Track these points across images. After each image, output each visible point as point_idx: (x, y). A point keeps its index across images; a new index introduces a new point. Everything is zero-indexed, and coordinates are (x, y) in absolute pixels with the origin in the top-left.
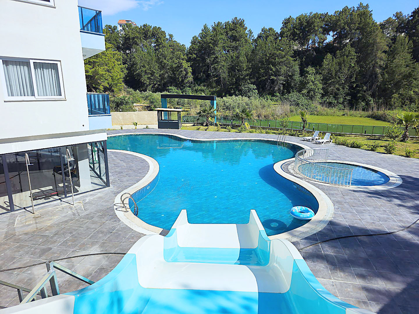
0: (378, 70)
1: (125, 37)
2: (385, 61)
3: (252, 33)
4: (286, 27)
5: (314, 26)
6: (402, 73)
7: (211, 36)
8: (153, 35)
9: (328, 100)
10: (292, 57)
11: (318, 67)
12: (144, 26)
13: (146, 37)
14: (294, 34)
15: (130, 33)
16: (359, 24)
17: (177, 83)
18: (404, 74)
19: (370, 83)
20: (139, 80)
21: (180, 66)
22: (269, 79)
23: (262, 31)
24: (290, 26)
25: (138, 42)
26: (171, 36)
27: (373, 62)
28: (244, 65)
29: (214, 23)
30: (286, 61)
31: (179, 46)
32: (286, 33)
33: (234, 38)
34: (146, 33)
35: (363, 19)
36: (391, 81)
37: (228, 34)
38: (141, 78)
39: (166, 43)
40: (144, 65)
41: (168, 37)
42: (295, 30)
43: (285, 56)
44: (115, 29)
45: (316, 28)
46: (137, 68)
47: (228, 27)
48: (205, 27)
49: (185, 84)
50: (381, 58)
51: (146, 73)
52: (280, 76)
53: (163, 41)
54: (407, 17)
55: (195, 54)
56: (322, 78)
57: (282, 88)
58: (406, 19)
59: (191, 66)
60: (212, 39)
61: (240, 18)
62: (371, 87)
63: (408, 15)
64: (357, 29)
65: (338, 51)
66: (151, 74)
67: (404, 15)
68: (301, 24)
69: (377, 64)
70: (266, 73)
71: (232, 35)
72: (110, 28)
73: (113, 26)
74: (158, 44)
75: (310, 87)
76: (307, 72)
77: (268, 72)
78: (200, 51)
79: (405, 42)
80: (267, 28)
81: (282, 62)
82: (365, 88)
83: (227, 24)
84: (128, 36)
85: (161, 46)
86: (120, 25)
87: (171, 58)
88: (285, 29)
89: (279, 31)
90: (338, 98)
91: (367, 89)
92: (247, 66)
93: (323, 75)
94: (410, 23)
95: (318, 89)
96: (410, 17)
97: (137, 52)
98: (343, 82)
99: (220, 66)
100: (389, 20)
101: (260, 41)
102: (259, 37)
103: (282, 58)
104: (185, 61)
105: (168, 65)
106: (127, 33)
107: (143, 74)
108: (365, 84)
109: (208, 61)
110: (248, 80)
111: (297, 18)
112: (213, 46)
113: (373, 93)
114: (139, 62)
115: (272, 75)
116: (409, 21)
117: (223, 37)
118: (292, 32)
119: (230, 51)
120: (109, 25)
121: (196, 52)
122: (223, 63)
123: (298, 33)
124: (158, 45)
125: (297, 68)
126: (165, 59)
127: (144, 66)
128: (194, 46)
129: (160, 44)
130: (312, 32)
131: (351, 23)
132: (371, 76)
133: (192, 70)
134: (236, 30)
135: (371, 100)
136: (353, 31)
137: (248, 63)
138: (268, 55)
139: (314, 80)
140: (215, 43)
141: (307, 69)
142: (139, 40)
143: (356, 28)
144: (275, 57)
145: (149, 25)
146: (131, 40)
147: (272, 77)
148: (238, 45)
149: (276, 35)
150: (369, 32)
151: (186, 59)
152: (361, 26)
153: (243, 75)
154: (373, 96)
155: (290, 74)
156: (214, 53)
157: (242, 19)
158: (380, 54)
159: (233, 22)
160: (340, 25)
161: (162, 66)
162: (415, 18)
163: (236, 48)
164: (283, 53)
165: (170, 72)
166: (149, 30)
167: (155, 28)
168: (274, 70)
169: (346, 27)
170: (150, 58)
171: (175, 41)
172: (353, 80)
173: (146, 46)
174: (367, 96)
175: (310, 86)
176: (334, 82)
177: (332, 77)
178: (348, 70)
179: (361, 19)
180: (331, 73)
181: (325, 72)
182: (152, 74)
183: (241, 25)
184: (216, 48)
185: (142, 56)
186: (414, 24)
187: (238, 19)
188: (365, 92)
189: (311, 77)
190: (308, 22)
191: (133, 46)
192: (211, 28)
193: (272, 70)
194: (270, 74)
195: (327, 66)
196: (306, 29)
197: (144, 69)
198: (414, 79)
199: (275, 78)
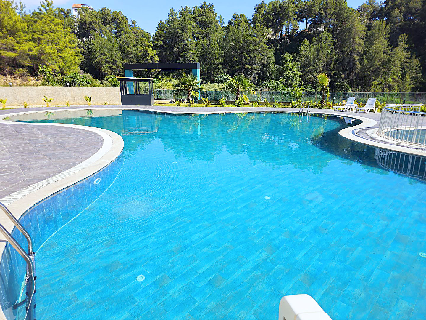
0: (357, 57)
1: (81, 22)
2: (362, 47)
3: (223, 19)
4: (259, 12)
5: (288, 12)
6: (381, 59)
7: (178, 22)
8: (114, 20)
9: (306, 89)
10: (266, 44)
11: (295, 54)
12: (103, 9)
13: (105, 23)
14: (267, 20)
15: (86, 18)
16: (335, 9)
17: (142, 73)
18: (383, 60)
19: (347, 70)
20: (100, 69)
21: (145, 54)
22: (244, 68)
23: (233, 17)
24: (262, 11)
25: (96, 26)
26: (134, 22)
27: (351, 49)
28: (217, 53)
29: (182, 7)
30: (260, 48)
31: (143, 32)
32: (259, 19)
33: (204, 24)
34: (105, 18)
35: (338, 4)
36: (370, 68)
37: (197, 20)
38: (101, 67)
39: (128, 30)
40: (104, 52)
41: (130, 23)
42: (269, 16)
43: (259, 43)
44: (68, 13)
45: (291, 14)
46: (97, 56)
47: (197, 13)
48: (172, 12)
49: (151, 74)
50: (359, 44)
51: (107, 62)
52: (254, 65)
53: (124, 27)
54: (379, 5)
55: (161, 41)
56: (300, 65)
57: (257, 78)
58: (379, 6)
59: (157, 54)
60: (179, 24)
61: (210, 4)
62: (349, 75)
63: (380, 2)
64: (333, 14)
65: (314, 38)
66: (112, 63)
67: (376, 2)
68: (275, 9)
69: (355, 50)
70: (240, 62)
71: (202, 21)
72: (63, 12)
73: (66, 9)
74: (120, 30)
75: (288, 75)
76: (285, 59)
77: (242, 60)
78: (167, 38)
79: (382, 27)
80: (239, 13)
81: (256, 49)
82: (343, 76)
83: (195, 9)
84: (84, 20)
85: (123, 32)
86: (75, 9)
87: (135, 46)
88: (258, 14)
89: (251, 18)
90: (316, 87)
91: (345, 77)
92: (219, 54)
93: (301, 63)
94: (383, 10)
95: (296, 77)
96: (383, 4)
97: (96, 38)
98: (321, 69)
99: (190, 54)
100: (364, 6)
101: (232, 27)
102: (231, 23)
103: (256, 45)
104: (150, 49)
105: (131, 53)
106: (83, 17)
107: (103, 63)
108: (343, 71)
109: (176, 49)
110: (221, 70)
111: (269, 4)
112: (181, 32)
113: (350, 81)
114: (99, 49)
115: (246, 63)
116: (382, 8)
117: (192, 22)
118: (265, 18)
119: (200, 38)
120: (62, 8)
121: (162, 39)
122: (193, 51)
123: (271, 19)
124: (120, 32)
125: (272, 56)
126: (128, 47)
127: (104, 54)
128: (160, 31)
129: (122, 30)
130: (286, 18)
131: (327, 8)
132: (349, 63)
133: (159, 58)
134: (205, 16)
135: (349, 89)
136: (329, 16)
137: (220, 51)
138: (242, 42)
139: (291, 67)
140: (184, 29)
141: (285, 56)
142: (97, 25)
143: (331, 14)
144: (250, 43)
145: (108, 9)
146: (88, 25)
147: (247, 66)
148: (208, 31)
149: (248, 22)
150: (345, 18)
151: (151, 46)
152: (337, 11)
153: (215, 64)
154: (351, 84)
155: (266, 63)
156: (183, 40)
157: (211, 4)
158: (357, 40)
159: (202, 7)
160: (315, 11)
161: (125, 55)
162: (388, 5)
163: (207, 35)
164: (258, 40)
165: (134, 61)
166: (108, 14)
167: (115, 13)
168: (248, 58)
169: (322, 12)
170: (111, 45)
171: (138, 28)
172: (331, 67)
173: (106, 32)
174: (346, 84)
175: (288, 73)
176: (311, 70)
177: (309, 64)
178: (326, 57)
179: (336, 4)
180: (309, 60)
181: (302, 59)
182: (114, 63)
183: (210, 10)
184: (184, 34)
185: (102, 43)
186: (387, 10)
187: (207, 4)
188: (343, 80)
189: (288, 65)
190: (281, 7)
191: (91, 32)
192: (178, 13)
193: (246, 58)
194: (244, 63)
195: (304, 53)
196: (280, 15)
197: (104, 57)
198: (393, 65)
199: (250, 67)
